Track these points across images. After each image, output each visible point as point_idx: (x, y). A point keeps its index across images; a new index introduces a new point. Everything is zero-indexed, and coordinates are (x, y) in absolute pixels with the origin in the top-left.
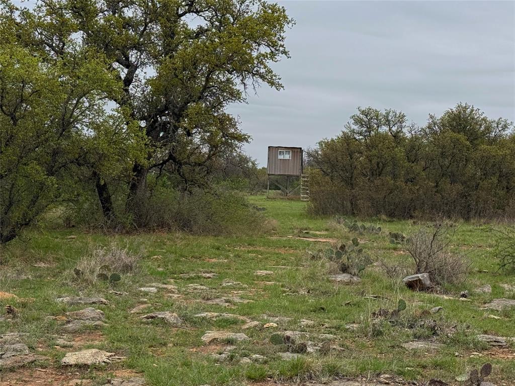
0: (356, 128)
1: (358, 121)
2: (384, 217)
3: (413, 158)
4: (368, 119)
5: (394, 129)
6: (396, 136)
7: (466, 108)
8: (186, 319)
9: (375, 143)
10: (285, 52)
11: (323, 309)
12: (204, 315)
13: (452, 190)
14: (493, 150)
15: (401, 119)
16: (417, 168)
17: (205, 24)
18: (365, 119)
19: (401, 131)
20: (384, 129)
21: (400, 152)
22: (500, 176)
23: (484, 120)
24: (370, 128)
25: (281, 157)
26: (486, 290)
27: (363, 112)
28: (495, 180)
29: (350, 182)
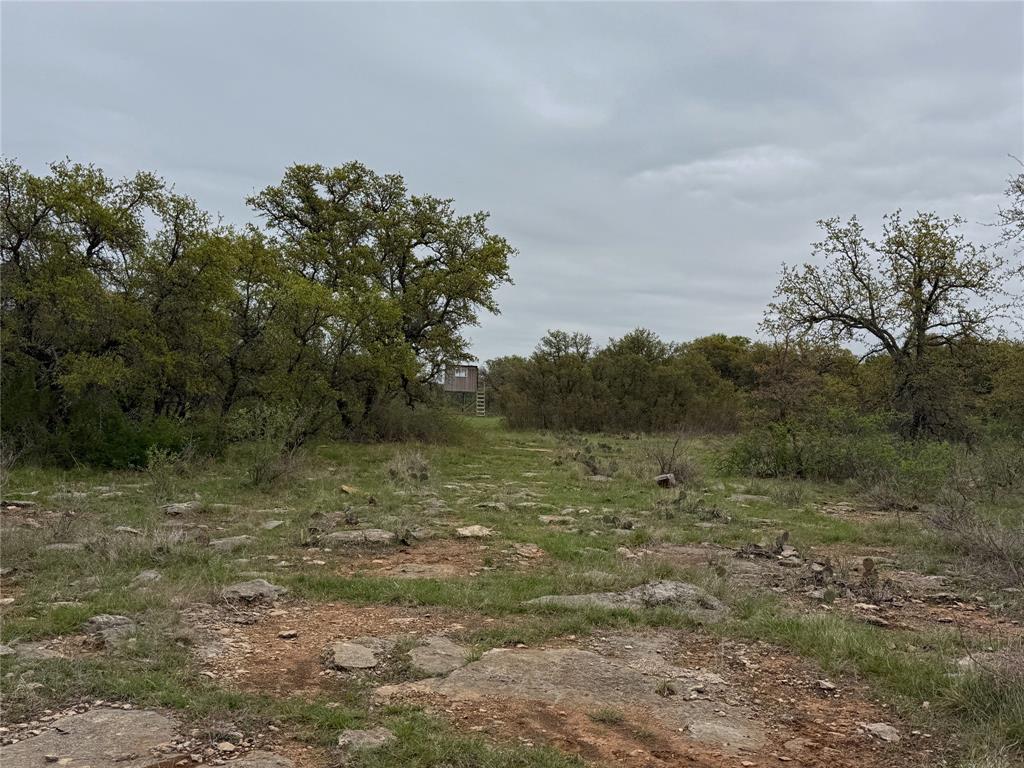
0: (546, 349)
1: (548, 342)
2: (576, 431)
3: (599, 377)
4: (557, 340)
5: (581, 350)
6: (583, 356)
7: (642, 332)
8: (511, 508)
9: (564, 362)
10: (509, 280)
11: (609, 500)
12: (525, 504)
13: (636, 406)
14: (669, 369)
15: (588, 341)
16: (603, 385)
17: (433, 254)
18: (554, 341)
19: (587, 353)
20: (572, 350)
21: (587, 370)
22: (676, 394)
23: (659, 343)
24: (559, 350)
25: (457, 375)
26: (720, 487)
27: (552, 335)
28: (671, 396)
29: (542, 398)
